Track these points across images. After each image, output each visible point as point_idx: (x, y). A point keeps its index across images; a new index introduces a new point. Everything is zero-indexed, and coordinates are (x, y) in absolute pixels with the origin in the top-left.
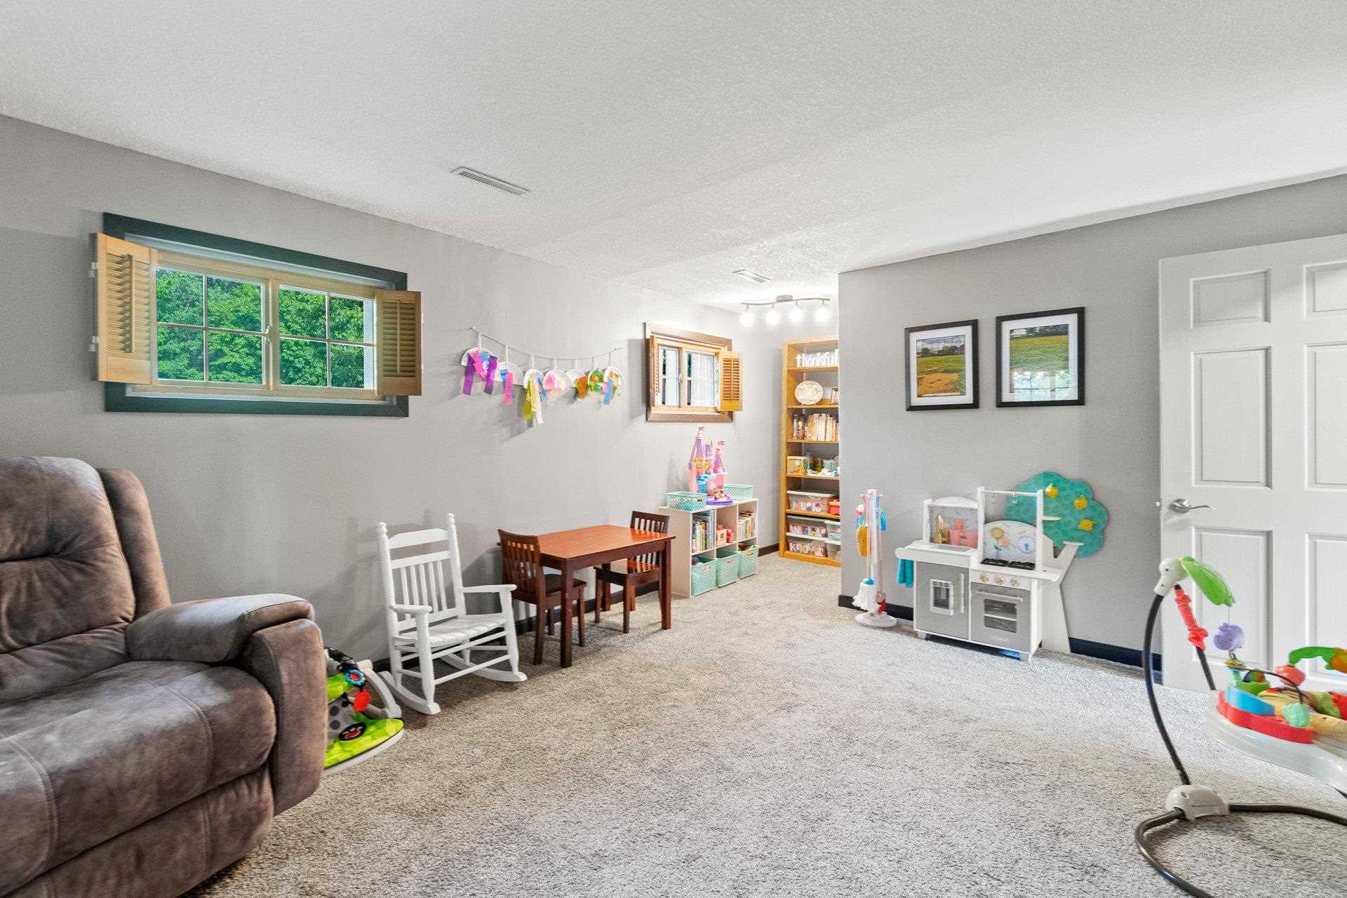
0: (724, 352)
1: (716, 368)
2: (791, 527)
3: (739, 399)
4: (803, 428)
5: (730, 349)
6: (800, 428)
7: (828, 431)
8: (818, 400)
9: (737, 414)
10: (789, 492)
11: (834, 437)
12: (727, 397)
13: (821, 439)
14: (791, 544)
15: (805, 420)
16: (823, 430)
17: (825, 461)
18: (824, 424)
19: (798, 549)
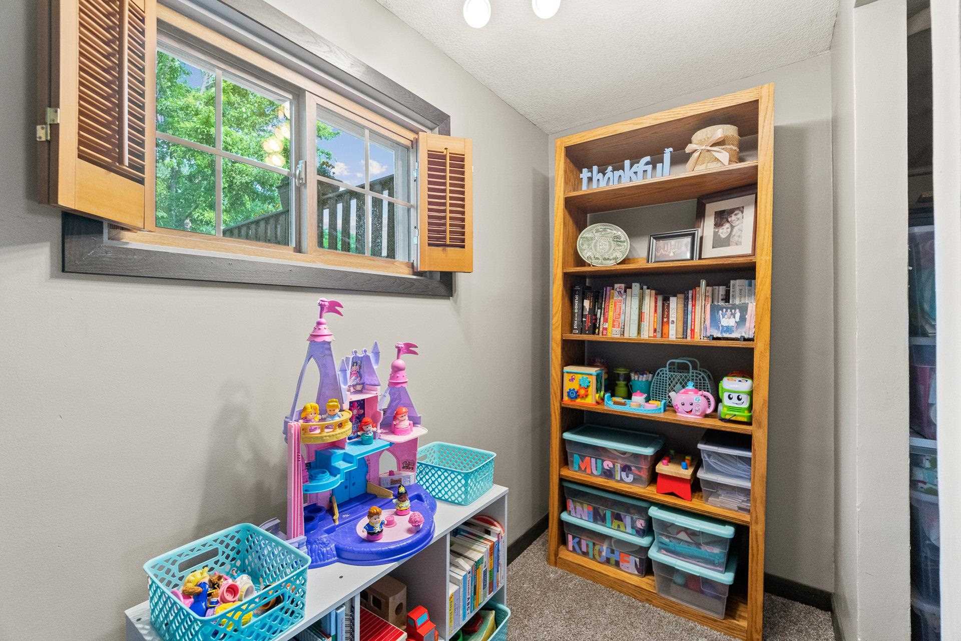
0: (431, 141)
1: (414, 174)
2: (570, 504)
3: (466, 244)
4: (593, 312)
5: (446, 132)
6: (586, 313)
7: (646, 317)
8: (621, 258)
9: (462, 281)
10: (568, 436)
11: (659, 330)
12: (438, 239)
13: (631, 334)
14: (570, 537)
15: (598, 298)
16: (635, 317)
17: (634, 377)
18: (635, 303)
19: (584, 549)
